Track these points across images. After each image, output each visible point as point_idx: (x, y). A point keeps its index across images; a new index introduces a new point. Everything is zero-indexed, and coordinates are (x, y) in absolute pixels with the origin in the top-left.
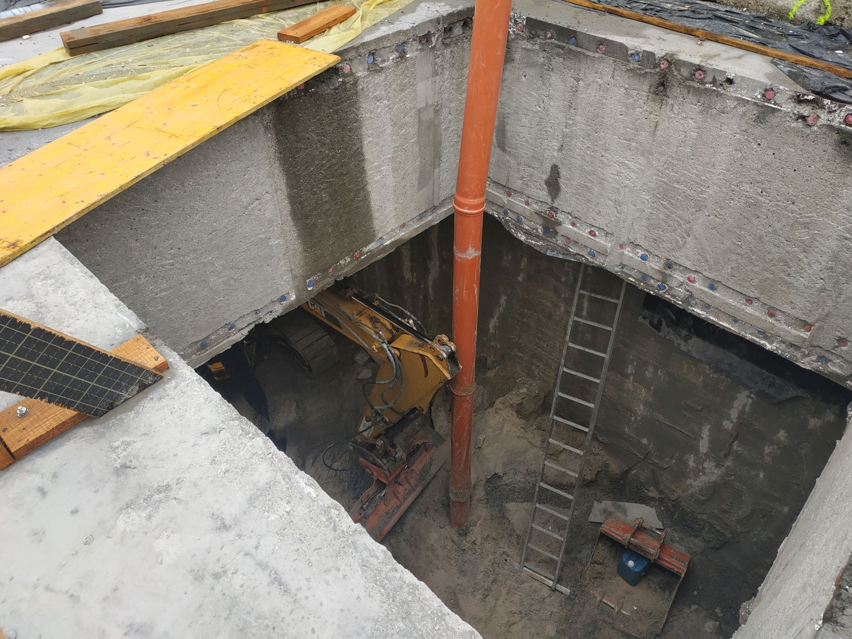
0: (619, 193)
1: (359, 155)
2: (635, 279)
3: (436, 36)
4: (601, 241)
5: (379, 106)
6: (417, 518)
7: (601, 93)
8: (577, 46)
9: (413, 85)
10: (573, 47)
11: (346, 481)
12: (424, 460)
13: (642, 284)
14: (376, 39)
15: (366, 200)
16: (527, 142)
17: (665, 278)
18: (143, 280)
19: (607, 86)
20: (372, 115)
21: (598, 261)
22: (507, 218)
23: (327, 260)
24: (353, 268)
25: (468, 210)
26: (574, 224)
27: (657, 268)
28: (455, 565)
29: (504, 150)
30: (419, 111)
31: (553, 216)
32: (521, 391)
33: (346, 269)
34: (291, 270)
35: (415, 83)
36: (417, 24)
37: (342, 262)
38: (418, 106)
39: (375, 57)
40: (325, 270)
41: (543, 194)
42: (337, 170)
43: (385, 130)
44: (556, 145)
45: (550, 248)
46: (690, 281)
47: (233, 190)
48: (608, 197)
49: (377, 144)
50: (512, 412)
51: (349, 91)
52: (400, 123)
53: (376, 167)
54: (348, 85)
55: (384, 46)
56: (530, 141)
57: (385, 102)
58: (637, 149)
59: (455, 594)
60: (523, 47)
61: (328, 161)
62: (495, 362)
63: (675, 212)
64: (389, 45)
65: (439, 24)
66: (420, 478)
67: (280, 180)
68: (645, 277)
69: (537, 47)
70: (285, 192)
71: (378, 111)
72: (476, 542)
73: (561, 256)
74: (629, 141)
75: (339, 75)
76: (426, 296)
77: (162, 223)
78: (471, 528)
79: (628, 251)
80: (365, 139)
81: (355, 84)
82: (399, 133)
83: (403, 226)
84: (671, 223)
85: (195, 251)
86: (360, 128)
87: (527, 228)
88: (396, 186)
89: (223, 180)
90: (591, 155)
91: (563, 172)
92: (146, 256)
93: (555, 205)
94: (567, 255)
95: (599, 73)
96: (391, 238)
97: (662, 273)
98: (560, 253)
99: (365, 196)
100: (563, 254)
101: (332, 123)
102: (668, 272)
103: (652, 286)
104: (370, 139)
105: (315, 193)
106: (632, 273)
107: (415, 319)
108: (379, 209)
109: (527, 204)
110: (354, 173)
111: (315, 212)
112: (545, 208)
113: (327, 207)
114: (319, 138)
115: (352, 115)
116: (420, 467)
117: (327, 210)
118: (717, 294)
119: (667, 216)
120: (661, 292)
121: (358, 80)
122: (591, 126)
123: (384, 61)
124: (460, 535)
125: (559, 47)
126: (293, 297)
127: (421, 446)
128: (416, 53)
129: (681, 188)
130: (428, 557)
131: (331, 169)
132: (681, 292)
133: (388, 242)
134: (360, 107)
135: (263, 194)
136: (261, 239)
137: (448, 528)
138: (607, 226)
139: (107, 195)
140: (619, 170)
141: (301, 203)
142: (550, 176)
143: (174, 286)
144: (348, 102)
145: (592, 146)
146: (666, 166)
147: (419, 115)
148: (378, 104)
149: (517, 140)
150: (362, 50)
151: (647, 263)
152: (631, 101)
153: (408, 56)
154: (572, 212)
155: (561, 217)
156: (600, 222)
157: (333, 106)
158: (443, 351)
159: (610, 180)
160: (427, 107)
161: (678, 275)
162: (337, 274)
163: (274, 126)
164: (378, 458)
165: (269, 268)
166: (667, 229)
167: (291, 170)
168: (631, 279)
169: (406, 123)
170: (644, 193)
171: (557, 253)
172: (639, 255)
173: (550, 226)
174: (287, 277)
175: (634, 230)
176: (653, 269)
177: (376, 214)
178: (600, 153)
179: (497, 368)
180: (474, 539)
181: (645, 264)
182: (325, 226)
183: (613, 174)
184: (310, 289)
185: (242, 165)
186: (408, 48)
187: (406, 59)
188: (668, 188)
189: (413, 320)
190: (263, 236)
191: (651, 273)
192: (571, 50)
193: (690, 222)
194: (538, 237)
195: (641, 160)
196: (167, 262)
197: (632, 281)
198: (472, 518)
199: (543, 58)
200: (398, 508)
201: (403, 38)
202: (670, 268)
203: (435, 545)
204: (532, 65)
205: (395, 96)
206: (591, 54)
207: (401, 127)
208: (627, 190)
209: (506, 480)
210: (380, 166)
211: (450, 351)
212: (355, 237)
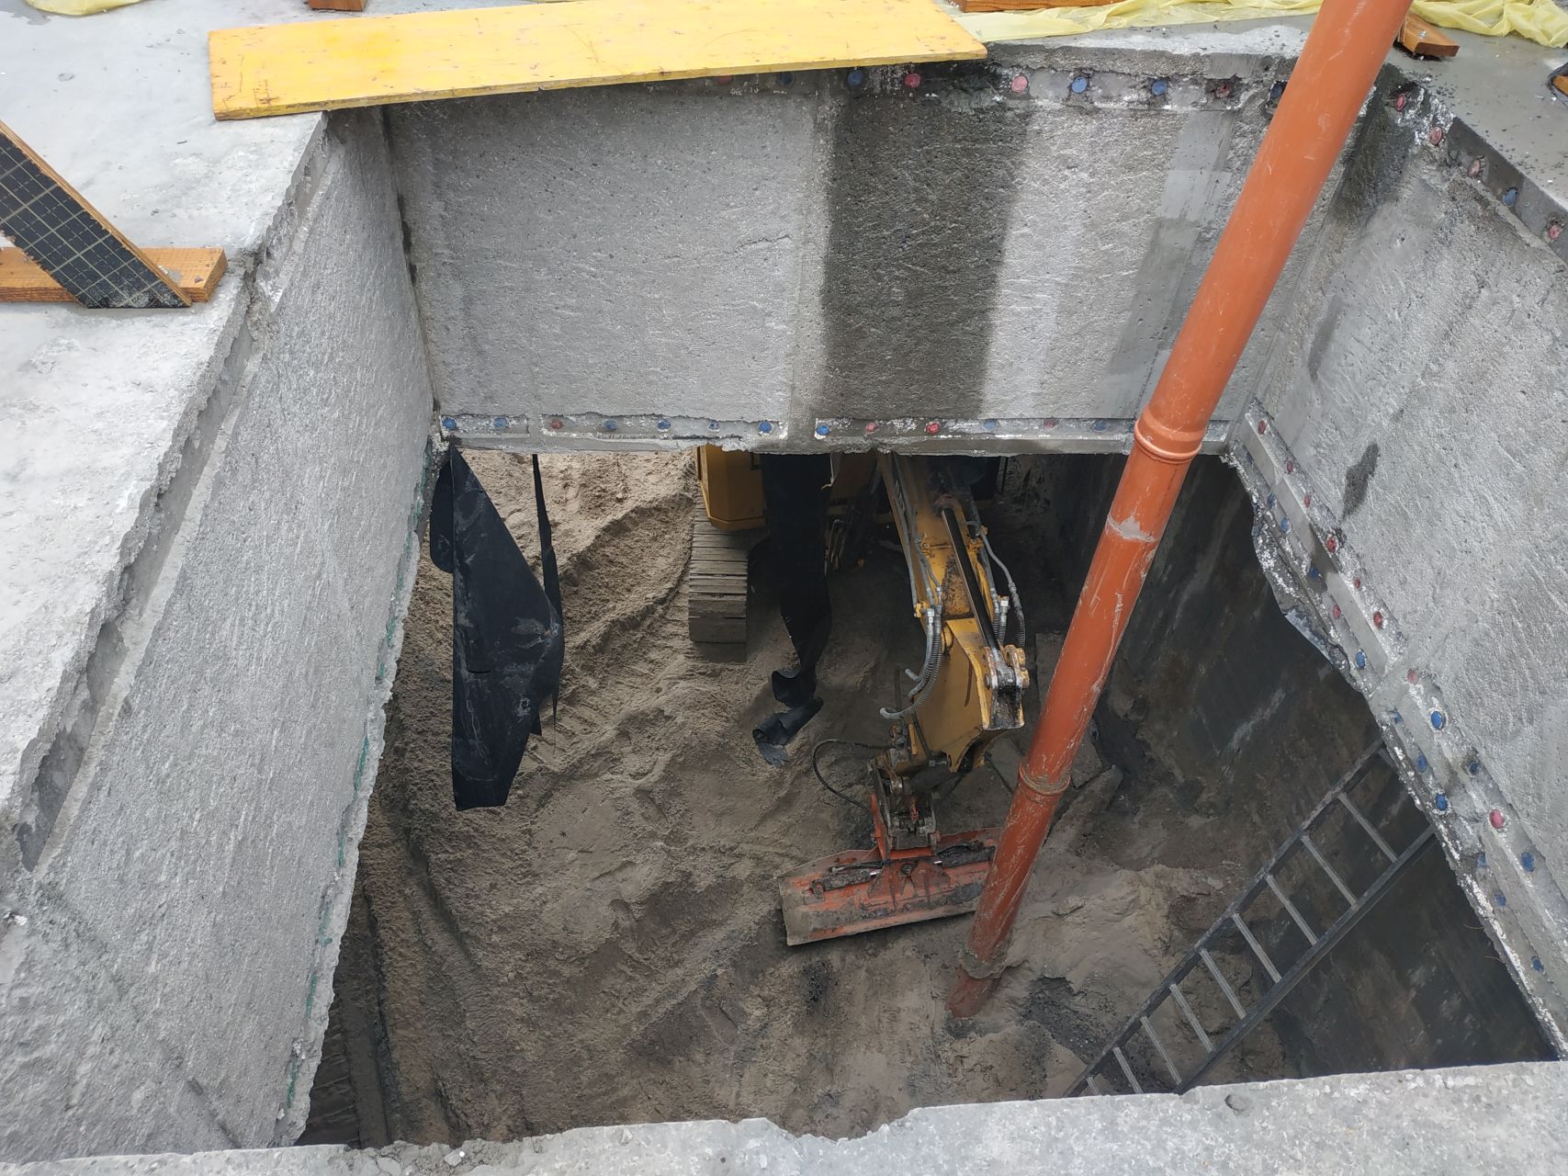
0: (1452, 558)
1: (992, 251)
2: (1407, 758)
3: (1251, 92)
4: (1385, 643)
5: (1065, 178)
6: (909, 953)
7: (1509, 329)
8: (1513, 210)
9: (1160, 166)
10: (1503, 210)
11: (854, 822)
12: (977, 875)
13: (1411, 774)
14: (1099, 49)
15: (981, 338)
16: (1353, 377)
17: (1453, 786)
18: (542, 275)
19: (1524, 317)
20: (1045, 189)
21: (1363, 682)
22: (1268, 513)
23: (867, 405)
24: (915, 445)
25: (1152, 442)
26: (1359, 583)
27: (1449, 755)
28: (909, 1065)
29: (1314, 376)
30: (1160, 224)
31: (1334, 548)
32: (1211, 881)
33: (902, 440)
34: (793, 388)
35: (1168, 165)
36: (1208, 52)
37: (898, 424)
38: (1159, 212)
39: (1091, 84)
40: (859, 421)
41: (1336, 495)
42: (937, 256)
43: (1066, 228)
44: (1393, 404)
45: (1301, 608)
46: (1493, 822)
47: (728, 205)
48: (1431, 558)
49: (1040, 247)
50: (1162, 901)
51: (1007, 125)
52: (1104, 229)
53: (1023, 288)
54: (1009, 114)
55: (1115, 68)
56: (1358, 377)
57: (1085, 175)
58: (1521, 480)
59: (876, 1108)
60: (1425, 177)
61: (923, 233)
62: (1212, 805)
63: (1529, 656)
64: (1127, 71)
65: (1267, 69)
66: (950, 897)
67: (820, 227)
68: (1421, 764)
69: (1445, 187)
70: (823, 252)
71: (1062, 186)
72: (965, 1060)
73: (1307, 634)
74: (1514, 458)
75: (998, 89)
76: (1168, 616)
77: (595, 204)
78: (973, 1034)
79: (1419, 693)
80: (1015, 226)
81: (1026, 117)
82: (1096, 245)
83: (1051, 422)
84: (1512, 674)
85: (636, 272)
86: (1010, 201)
87: (1288, 549)
88: (1056, 340)
89: (716, 181)
90: (1439, 454)
91: (1382, 467)
92: (557, 242)
93: (1344, 527)
94: (1321, 638)
95: (1522, 283)
96: (1017, 432)
97: (1453, 774)
98: (1310, 626)
99: (982, 329)
100: (1315, 633)
101: (953, 170)
102: (1464, 777)
103: (1427, 790)
104: (1026, 230)
105: (879, 278)
106: (1406, 741)
107: (1017, 603)
108: (1003, 366)
109: (1308, 503)
110: (971, 277)
111: (869, 311)
112: (1327, 525)
113: (896, 312)
114: (917, 184)
115: (1001, 172)
116: (965, 880)
117: (893, 318)
118: (1528, 882)
119: (1511, 656)
120: (1435, 811)
121: (1033, 112)
122: (1463, 393)
123: (1107, 98)
124: (949, 1029)
125: (1480, 199)
126: (784, 435)
127: (985, 848)
128: (1190, 108)
129: (1561, 607)
130: (880, 1021)
131: (926, 250)
132: (1469, 831)
133: (1007, 437)
134: (1021, 163)
135: (781, 235)
136: (754, 308)
137: (941, 1005)
138: (1405, 617)
139: (426, 93)
140: (1471, 510)
141: (846, 283)
142: (1360, 465)
143: (587, 310)
144: (1000, 143)
145: (1448, 437)
146: (1555, 543)
147: (1157, 233)
148: (1066, 172)
149: (1339, 365)
150: (1060, 61)
151: (1437, 735)
152: (1553, 369)
153: (1167, 107)
154: (1363, 555)
155: (1345, 557)
156: (1399, 603)
157: (965, 139)
158: (998, 673)
159: (1449, 524)
160: (1180, 223)
161: (1479, 795)
162: (880, 440)
163: (836, 128)
164: (890, 812)
165: (754, 365)
166: (1499, 684)
167: (845, 218)
168: (1398, 752)
169: (1120, 235)
170: (1492, 582)
171: (1305, 625)
172: (1432, 710)
173: (1323, 564)
174: (782, 395)
175: (1444, 652)
176: (1441, 753)
177: (994, 373)
178: (1456, 458)
179: (1212, 818)
180: (965, 1052)
181: (1432, 734)
182: (882, 344)
183: (1457, 513)
184: (817, 436)
185: (755, 170)
186: (1174, 92)
187: (1159, 113)
188: (1539, 594)
189: (1011, 603)
190: (759, 306)
191: (1433, 760)
192: (1496, 215)
193: (1545, 693)
194: (1294, 578)
195: (1518, 508)
196: (587, 267)
197: (1397, 757)
198: (984, 1019)
199: (1446, 213)
200: (887, 914)
201: (1163, 69)
202: (1474, 771)
203: (903, 1014)
204: (1422, 221)
205: (1109, 172)
206: (1527, 237)
207: (1105, 237)
208: (1468, 560)
209: (1078, 1003)
210: (1033, 289)
211: (1011, 681)
212: (937, 392)
